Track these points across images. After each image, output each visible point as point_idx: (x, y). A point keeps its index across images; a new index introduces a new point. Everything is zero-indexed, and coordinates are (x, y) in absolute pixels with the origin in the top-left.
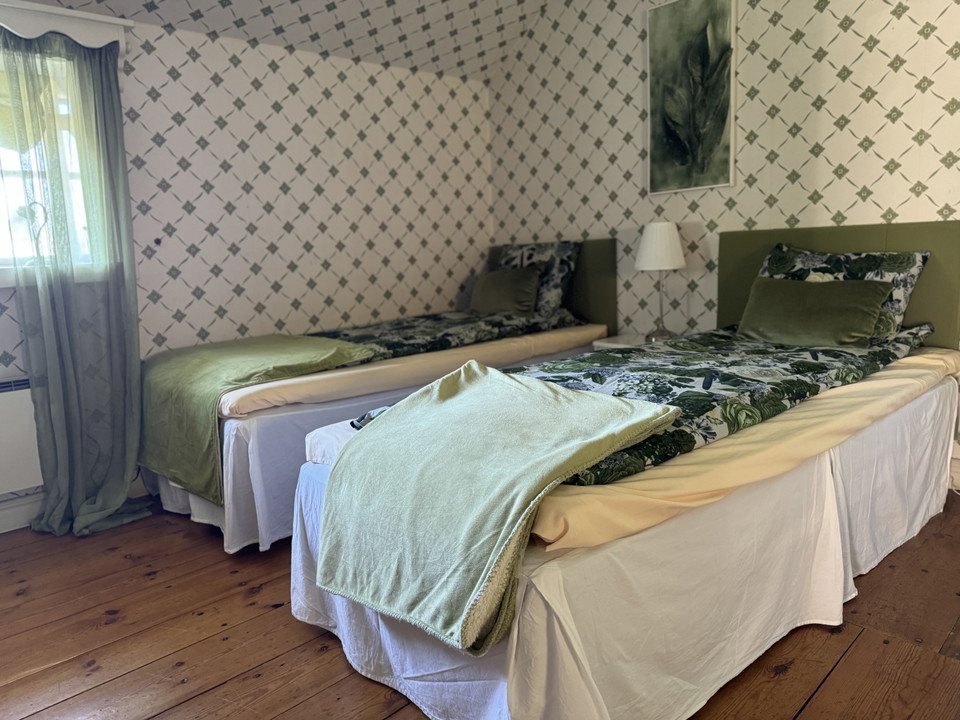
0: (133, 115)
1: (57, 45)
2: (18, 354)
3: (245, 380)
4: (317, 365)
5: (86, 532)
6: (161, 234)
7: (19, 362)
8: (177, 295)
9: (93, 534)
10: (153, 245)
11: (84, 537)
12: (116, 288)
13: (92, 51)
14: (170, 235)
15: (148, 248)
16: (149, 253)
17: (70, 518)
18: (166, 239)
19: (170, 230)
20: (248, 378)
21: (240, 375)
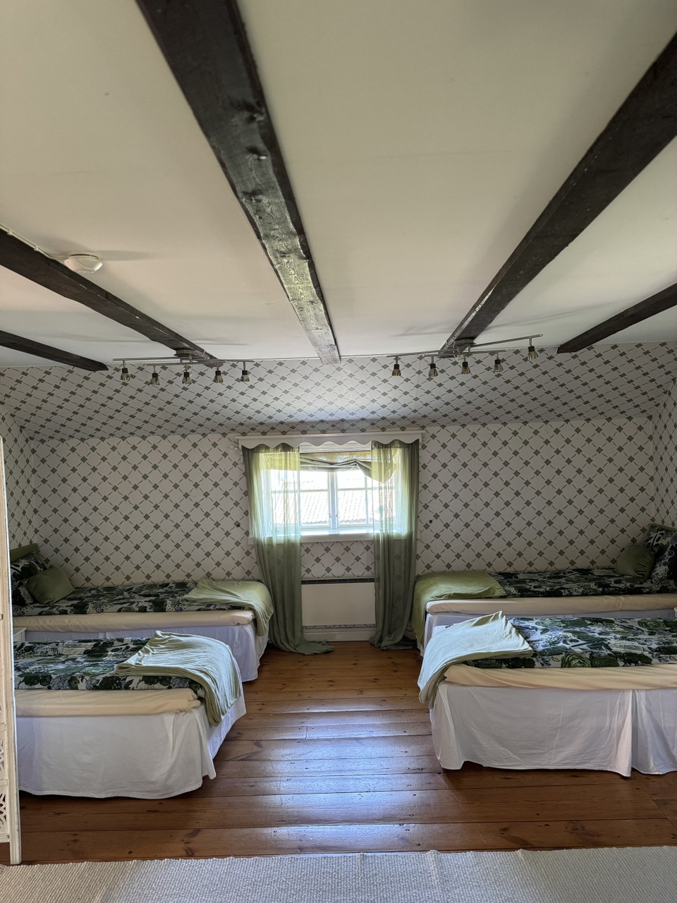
0: (425, 466)
1: (397, 444)
2: (372, 567)
3: (440, 597)
4: (475, 595)
5: (385, 648)
6: (432, 518)
7: (373, 570)
8: (438, 546)
9: (387, 650)
10: (428, 523)
11: (384, 650)
12: (409, 543)
13: (409, 444)
14: (437, 518)
15: (427, 524)
16: (427, 526)
17: (381, 641)
18: (434, 521)
19: (436, 516)
20: (441, 596)
21: (439, 595)
